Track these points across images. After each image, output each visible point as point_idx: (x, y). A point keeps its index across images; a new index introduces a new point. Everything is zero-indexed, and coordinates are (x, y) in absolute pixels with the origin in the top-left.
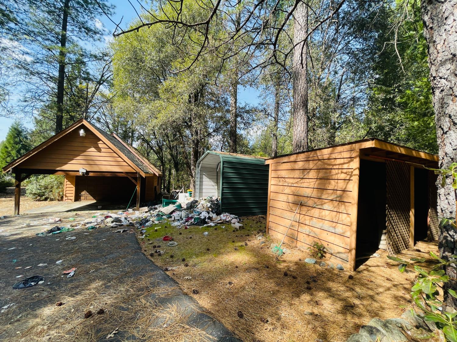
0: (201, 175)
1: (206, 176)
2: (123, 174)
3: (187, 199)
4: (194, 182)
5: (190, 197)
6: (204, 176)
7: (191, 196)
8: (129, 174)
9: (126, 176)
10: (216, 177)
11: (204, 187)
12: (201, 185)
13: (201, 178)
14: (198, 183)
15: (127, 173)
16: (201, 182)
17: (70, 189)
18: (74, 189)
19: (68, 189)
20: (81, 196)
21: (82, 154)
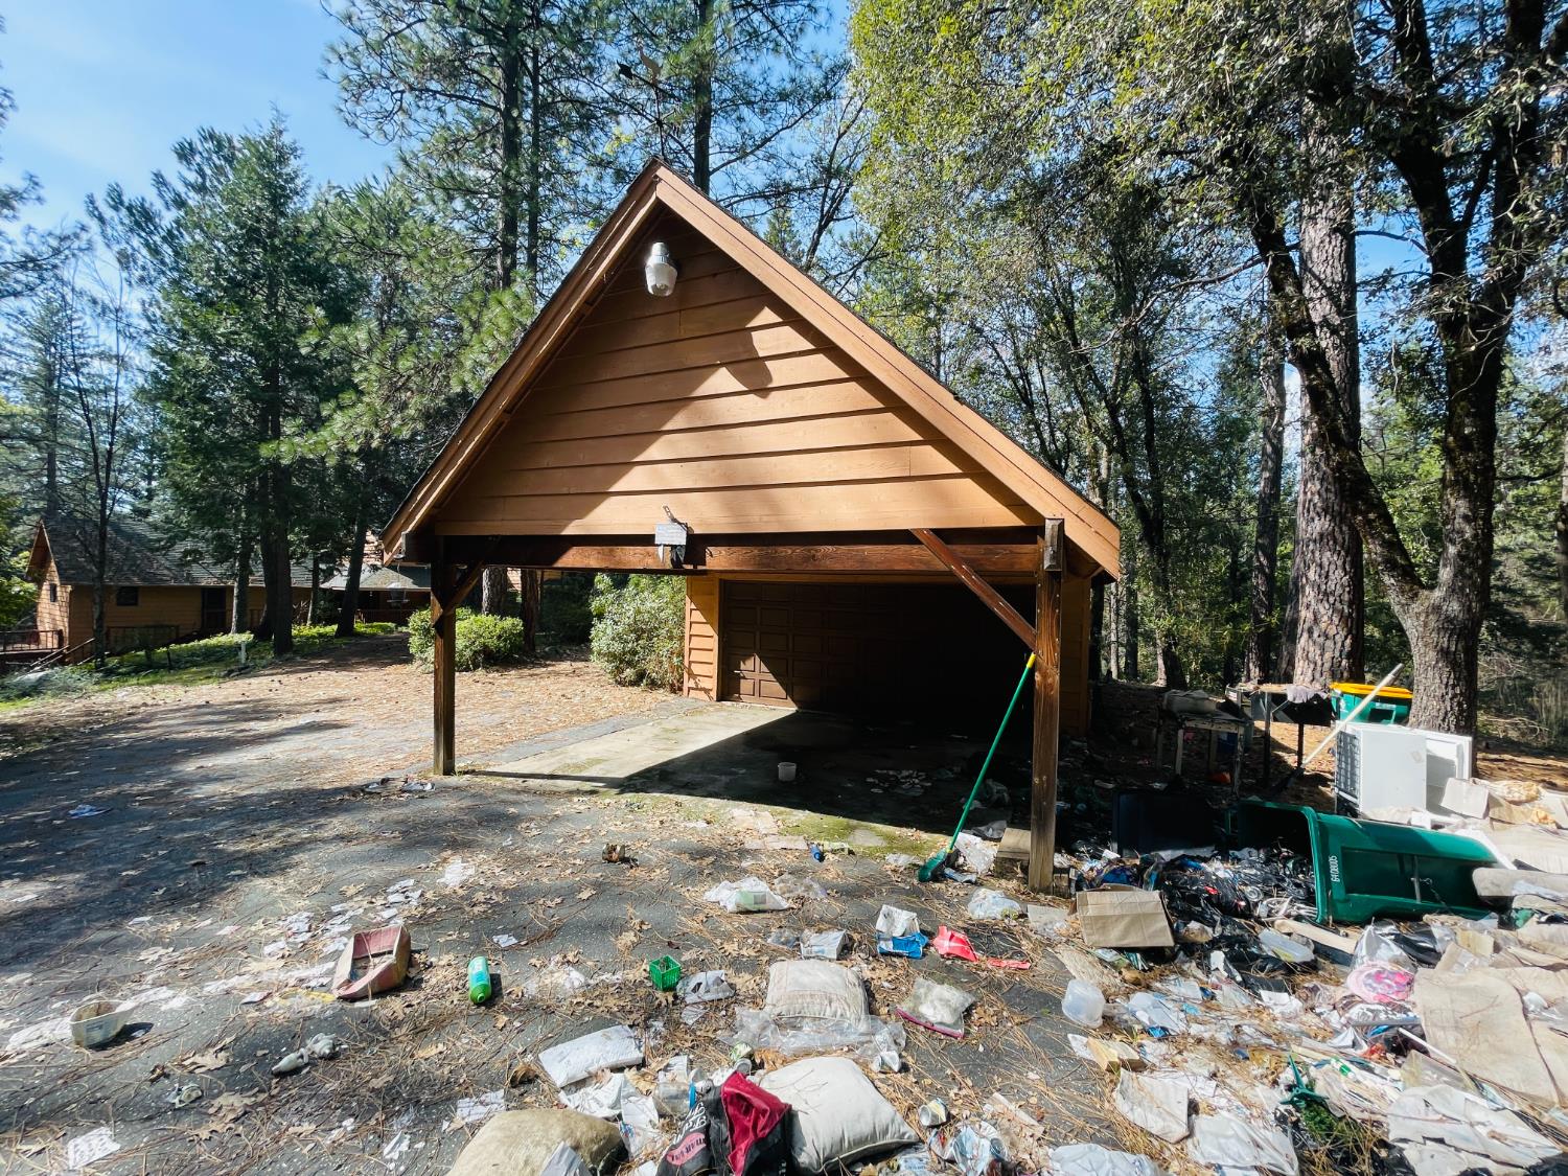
9: (940, 565)
15: (946, 536)
17: (703, 642)
18: (714, 643)
19: (696, 643)
20: (739, 678)
21: (668, 427)
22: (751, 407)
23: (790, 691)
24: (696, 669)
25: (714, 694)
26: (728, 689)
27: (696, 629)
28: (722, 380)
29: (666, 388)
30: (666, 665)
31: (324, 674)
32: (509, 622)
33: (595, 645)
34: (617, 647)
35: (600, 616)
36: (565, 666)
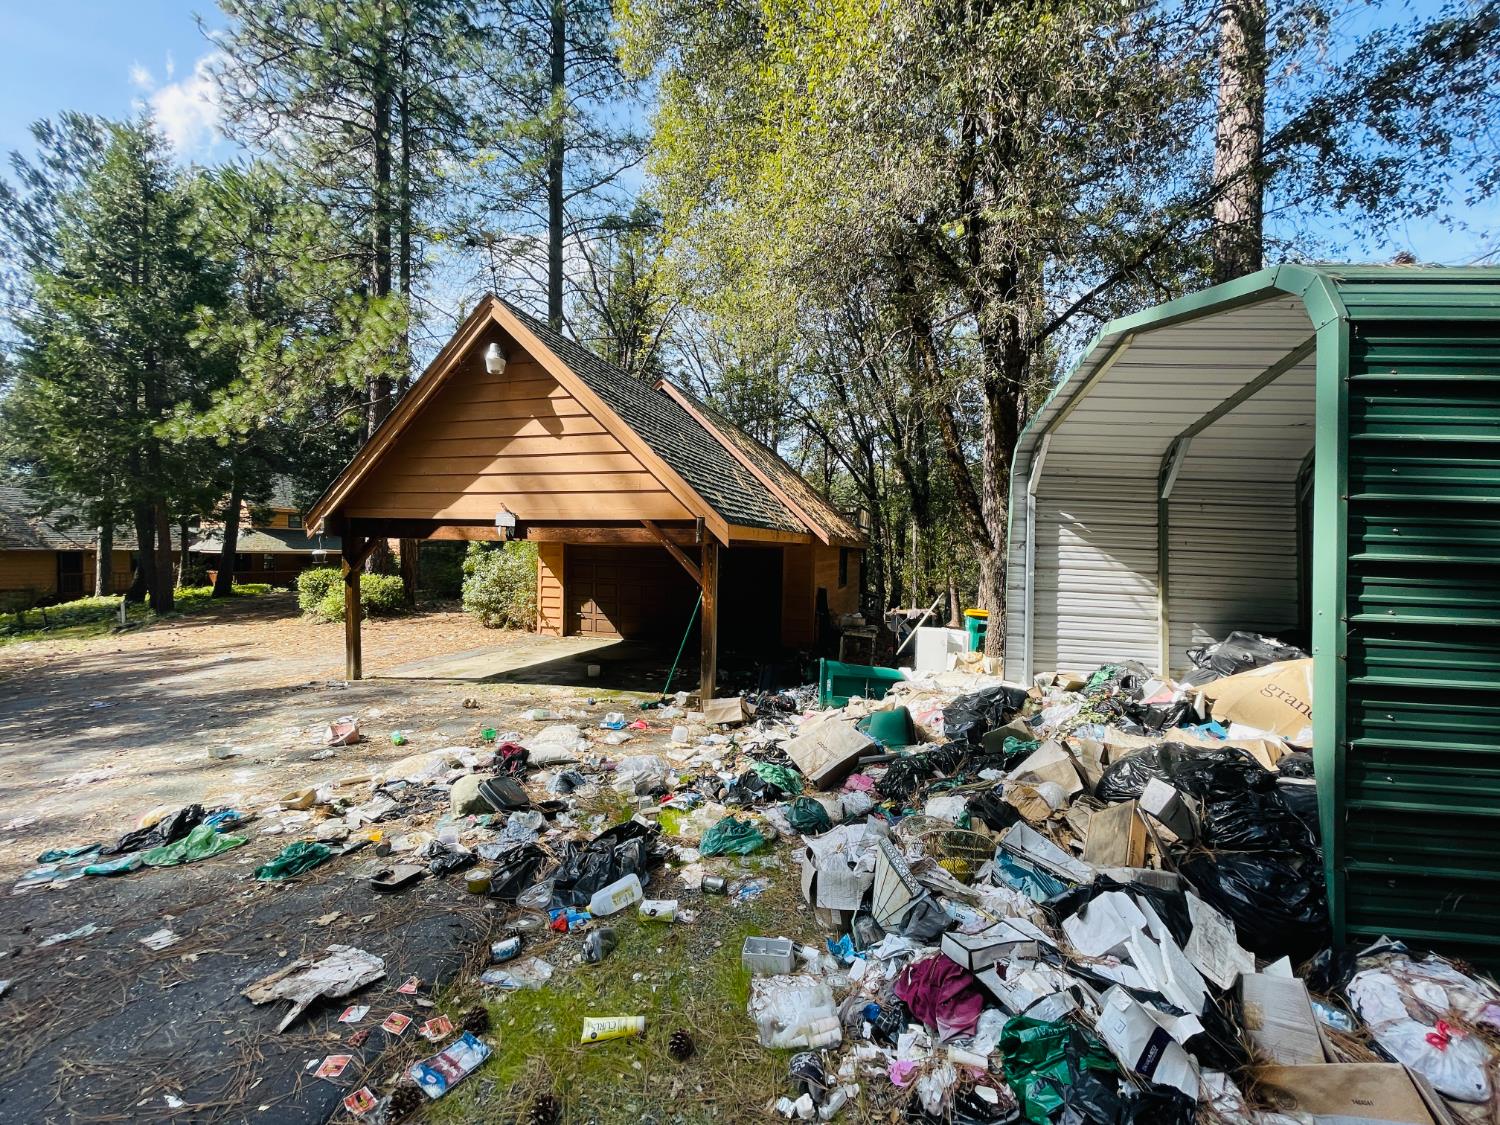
0: (1046, 525)
1: (1078, 532)
2: (643, 532)
3: (959, 663)
4: (1001, 576)
5: (975, 655)
6: (1065, 535)
7: (980, 647)
8: (669, 531)
9: (655, 539)
10: (1151, 538)
11: (1064, 602)
12: (1045, 586)
13: (1045, 545)
14: (1021, 576)
15: (659, 524)
16: (1045, 569)
17: (551, 592)
18: (560, 592)
19: (546, 592)
20: (580, 618)
21: (501, 453)
22: (552, 445)
23: (619, 628)
24: (546, 612)
25: (561, 631)
26: (572, 627)
27: (547, 582)
28: (534, 427)
29: (501, 429)
30: (524, 611)
31: (217, 627)
32: (390, 580)
33: (465, 597)
34: (484, 598)
35: (471, 574)
36: (442, 616)
